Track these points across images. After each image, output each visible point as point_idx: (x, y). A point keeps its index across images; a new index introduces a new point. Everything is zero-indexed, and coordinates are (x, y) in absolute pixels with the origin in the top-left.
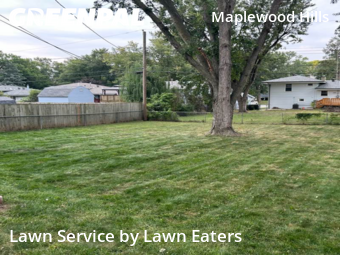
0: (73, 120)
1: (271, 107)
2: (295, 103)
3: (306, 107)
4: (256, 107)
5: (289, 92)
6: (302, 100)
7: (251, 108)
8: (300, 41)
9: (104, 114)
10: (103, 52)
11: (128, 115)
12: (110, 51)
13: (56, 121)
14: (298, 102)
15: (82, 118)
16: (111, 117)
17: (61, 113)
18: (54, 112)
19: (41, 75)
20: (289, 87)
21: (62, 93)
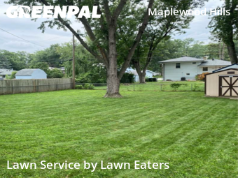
0: (31, 89)
1: (166, 79)
2: (183, 76)
3: (191, 80)
4: (154, 80)
5: (178, 69)
6: (188, 74)
7: (150, 80)
8: (185, 33)
9: (49, 86)
10: (56, 46)
11: (64, 86)
12: (60, 45)
13: (22, 89)
14: (185, 76)
15: (36, 88)
16: (53, 87)
17: (24, 85)
18: (21, 84)
19: (20, 62)
20: (178, 65)
21: (28, 73)
